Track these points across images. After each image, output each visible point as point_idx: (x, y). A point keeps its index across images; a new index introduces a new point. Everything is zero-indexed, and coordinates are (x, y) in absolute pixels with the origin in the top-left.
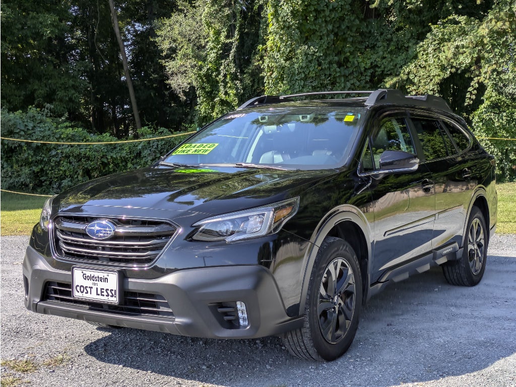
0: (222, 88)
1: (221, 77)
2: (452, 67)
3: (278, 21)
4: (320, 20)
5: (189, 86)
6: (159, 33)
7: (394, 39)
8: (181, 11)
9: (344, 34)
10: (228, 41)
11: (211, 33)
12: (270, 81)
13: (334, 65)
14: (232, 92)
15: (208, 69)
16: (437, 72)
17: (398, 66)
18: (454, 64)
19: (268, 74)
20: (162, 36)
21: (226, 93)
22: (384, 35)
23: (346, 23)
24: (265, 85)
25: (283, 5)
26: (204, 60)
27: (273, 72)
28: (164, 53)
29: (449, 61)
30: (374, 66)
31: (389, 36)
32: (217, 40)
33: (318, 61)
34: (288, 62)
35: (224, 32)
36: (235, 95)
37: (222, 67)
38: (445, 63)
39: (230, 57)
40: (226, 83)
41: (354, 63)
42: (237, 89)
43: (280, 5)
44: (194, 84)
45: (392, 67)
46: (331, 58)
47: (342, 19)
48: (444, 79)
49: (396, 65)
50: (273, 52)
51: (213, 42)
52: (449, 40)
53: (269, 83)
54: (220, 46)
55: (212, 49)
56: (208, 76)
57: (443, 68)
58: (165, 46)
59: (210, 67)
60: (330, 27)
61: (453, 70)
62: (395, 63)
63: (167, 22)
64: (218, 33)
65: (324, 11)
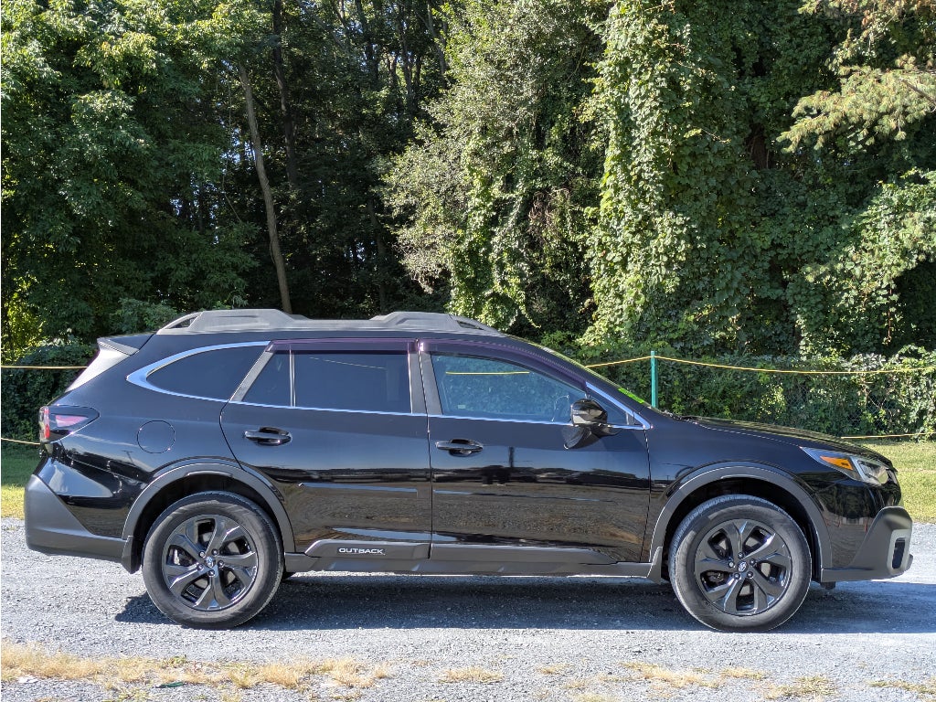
0: (495, 274)
1: (493, 256)
2: (920, 252)
3: (625, 170)
4: (698, 170)
5: (440, 270)
6: (386, 180)
7: (810, 204)
8: (421, 143)
9: (732, 192)
10: (507, 196)
11: (477, 182)
12: (602, 267)
13: (714, 242)
14: (514, 281)
15: (470, 243)
16: (896, 259)
17: (822, 247)
18: (925, 248)
19: (600, 255)
20: (390, 185)
21: (503, 283)
22: (791, 195)
23: (737, 175)
24: (593, 272)
25: (640, 144)
26: (464, 227)
27: (608, 251)
28: (395, 213)
29: (915, 243)
30: (775, 246)
31: (801, 198)
32: (485, 194)
33: (690, 235)
34: (638, 236)
35: (498, 180)
36: (521, 286)
37: (496, 239)
38: (907, 244)
39: (510, 222)
40: (501, 266)
41: (745, 240)
42: (521, 275)
43: (634, 144)
44: (450, 266)
45: (812, 249)
46: (711, 232)
47: (730, 169)
48: (906, 271)
49: (817, 246)
50: (611, 219)
51: (478, 196)
52: (913, 209)
53: (599, 269)
54: (491, 203)
55: (476, 208)
56: (472, 252)
57: (905, 254)
58: (398, 201)
59: (475, 239)
60: (713, 182)
61: (922, 257)
62: (816, 242)
63: (400, 161)
64: (487, 182)
65: (705, 155)
